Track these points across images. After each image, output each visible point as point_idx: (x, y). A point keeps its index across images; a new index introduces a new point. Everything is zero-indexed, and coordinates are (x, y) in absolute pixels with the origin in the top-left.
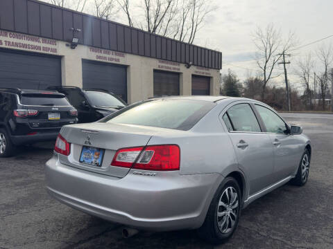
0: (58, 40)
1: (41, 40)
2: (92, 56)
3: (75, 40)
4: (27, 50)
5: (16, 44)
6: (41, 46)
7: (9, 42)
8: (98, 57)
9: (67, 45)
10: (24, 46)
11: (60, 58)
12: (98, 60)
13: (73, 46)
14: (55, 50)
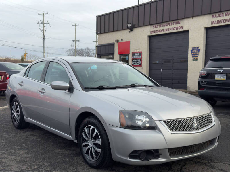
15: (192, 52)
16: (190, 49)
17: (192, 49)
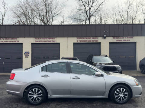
0: (98, 37)
1: (91, 38)
2: (114, 40)
3: (105, 36)
4: (86, 42)
5: (83, 41)
6: (91, 40)
7: (80, 41)
8: (117, 40)
9: (102, 38)
10: (86, 41)
11: (100, 43)
12: (118, 42)
13: (105, 38)
14: (97, 41)
15: (25, 54)
16: (23, 52)
17: (24, 52)
